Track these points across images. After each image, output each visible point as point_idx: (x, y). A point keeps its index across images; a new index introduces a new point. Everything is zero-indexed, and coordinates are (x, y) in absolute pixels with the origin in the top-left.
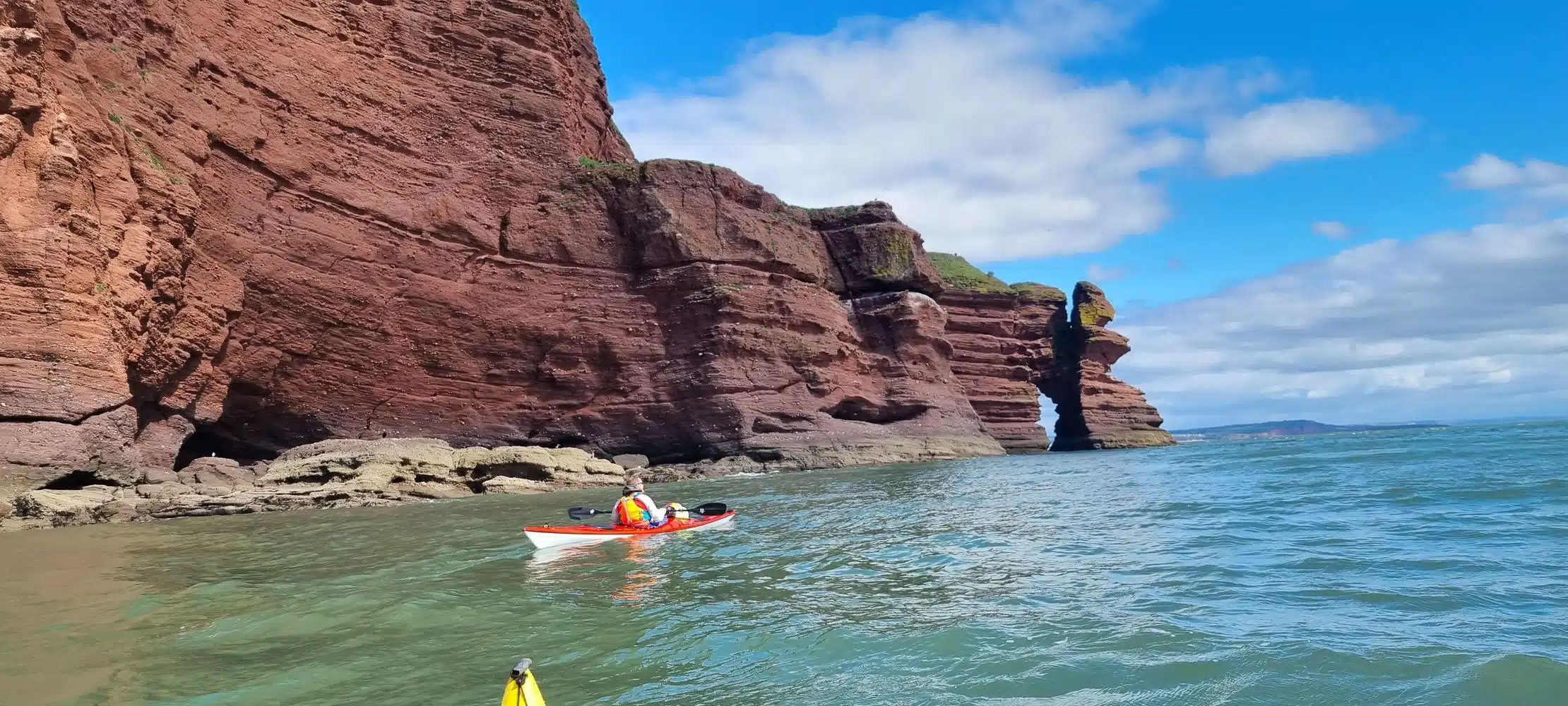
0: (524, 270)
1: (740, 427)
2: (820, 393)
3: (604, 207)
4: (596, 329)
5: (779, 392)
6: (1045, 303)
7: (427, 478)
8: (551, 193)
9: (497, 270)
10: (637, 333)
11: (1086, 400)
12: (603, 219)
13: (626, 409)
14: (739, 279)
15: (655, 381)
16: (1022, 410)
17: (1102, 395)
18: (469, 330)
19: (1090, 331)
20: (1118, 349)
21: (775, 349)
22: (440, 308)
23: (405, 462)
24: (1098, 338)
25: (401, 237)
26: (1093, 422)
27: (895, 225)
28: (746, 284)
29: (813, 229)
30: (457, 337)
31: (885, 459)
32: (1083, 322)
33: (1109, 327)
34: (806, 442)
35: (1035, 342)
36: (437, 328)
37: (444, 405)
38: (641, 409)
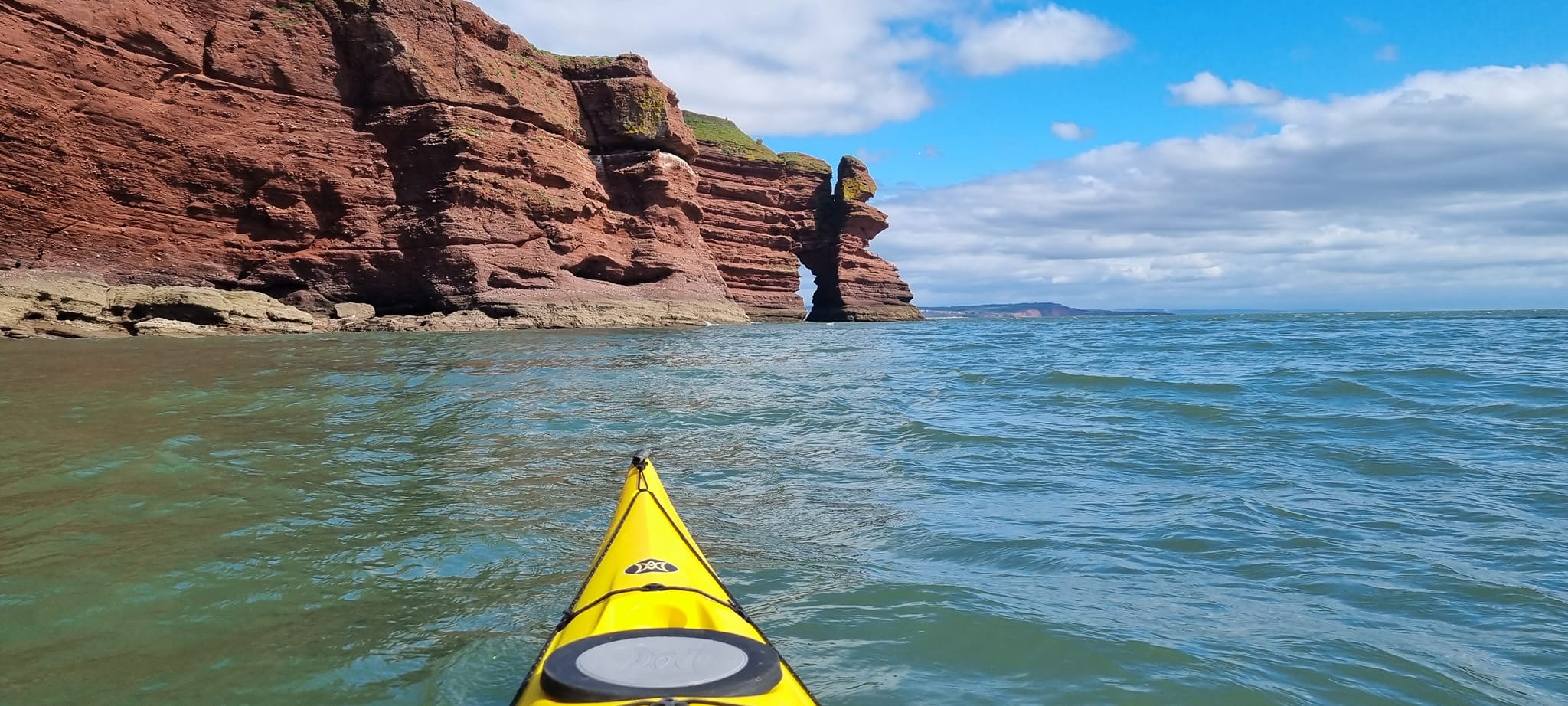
0: (232, 95)
1: (475, 280)
2: (562, 251)
3: (330, 32)
4: (319, 166)
5: (519, 247)
6: (811, 175)
7: (74, 317)
8: (266, 10)
9: (200, 91)
10: (366, 174)
11: (843, 273)
12: (328, 46)
13: (352, 255)
14: (478, 124)
15: (385, 227)
16: (782, 280)
17: (859, 268)
18: (165, 156)
19: (852, 206)
20: (877, 225)
21: (516, 201)
22: (129, 128)
23: (44, 297)
24: (858, 213)
25: (80, 44)
26: (849, 294)
27: (647, 80)
28: (486, 129)
29: (564, 78)
30: (152, 163)
31: (626, 321)
32: (846, 196)
33: (869, 202)
34: (544, 299)
35: (799, 213)
36: (125, 151)
37: (135, 237)
38: (368, 255)
